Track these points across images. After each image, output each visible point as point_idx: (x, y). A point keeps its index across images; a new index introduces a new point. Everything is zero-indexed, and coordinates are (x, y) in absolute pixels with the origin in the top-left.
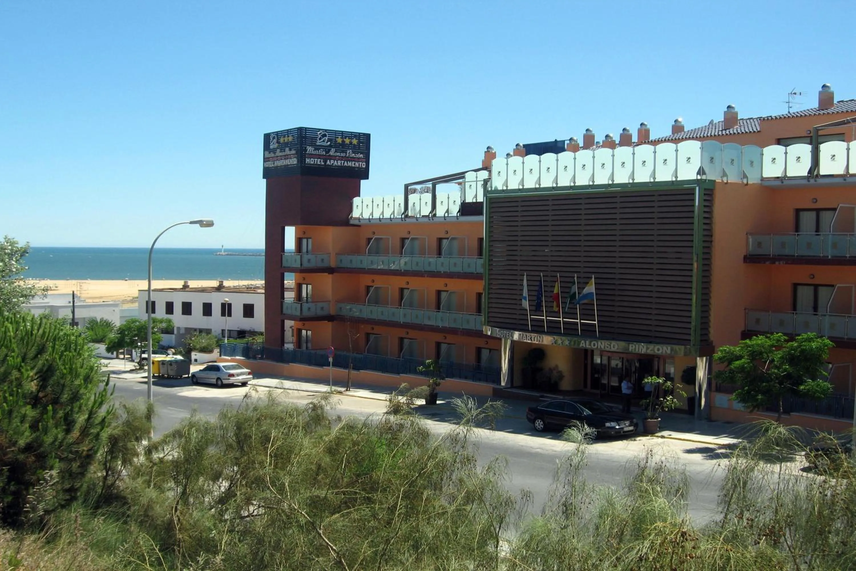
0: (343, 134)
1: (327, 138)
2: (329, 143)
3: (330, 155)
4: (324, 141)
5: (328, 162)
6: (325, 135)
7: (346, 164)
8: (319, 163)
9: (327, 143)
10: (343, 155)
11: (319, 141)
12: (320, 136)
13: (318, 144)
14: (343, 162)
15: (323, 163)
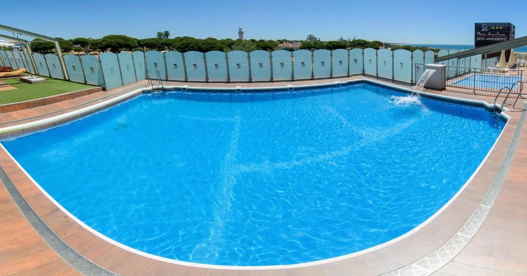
0: (495, 24)
1: (487, 27)
2: (488, 30)
3: (488, 36)
4: (485, 29)
5: (487, 39)
6: (486, 26)
7: (496, 39)
8: (483, 40)
9: (487, 29)
10: (495, 35)
11: (483, 29)
12: (483, 26)
13: (482, 30)
14: (494, 38)
15: (484, 40)
